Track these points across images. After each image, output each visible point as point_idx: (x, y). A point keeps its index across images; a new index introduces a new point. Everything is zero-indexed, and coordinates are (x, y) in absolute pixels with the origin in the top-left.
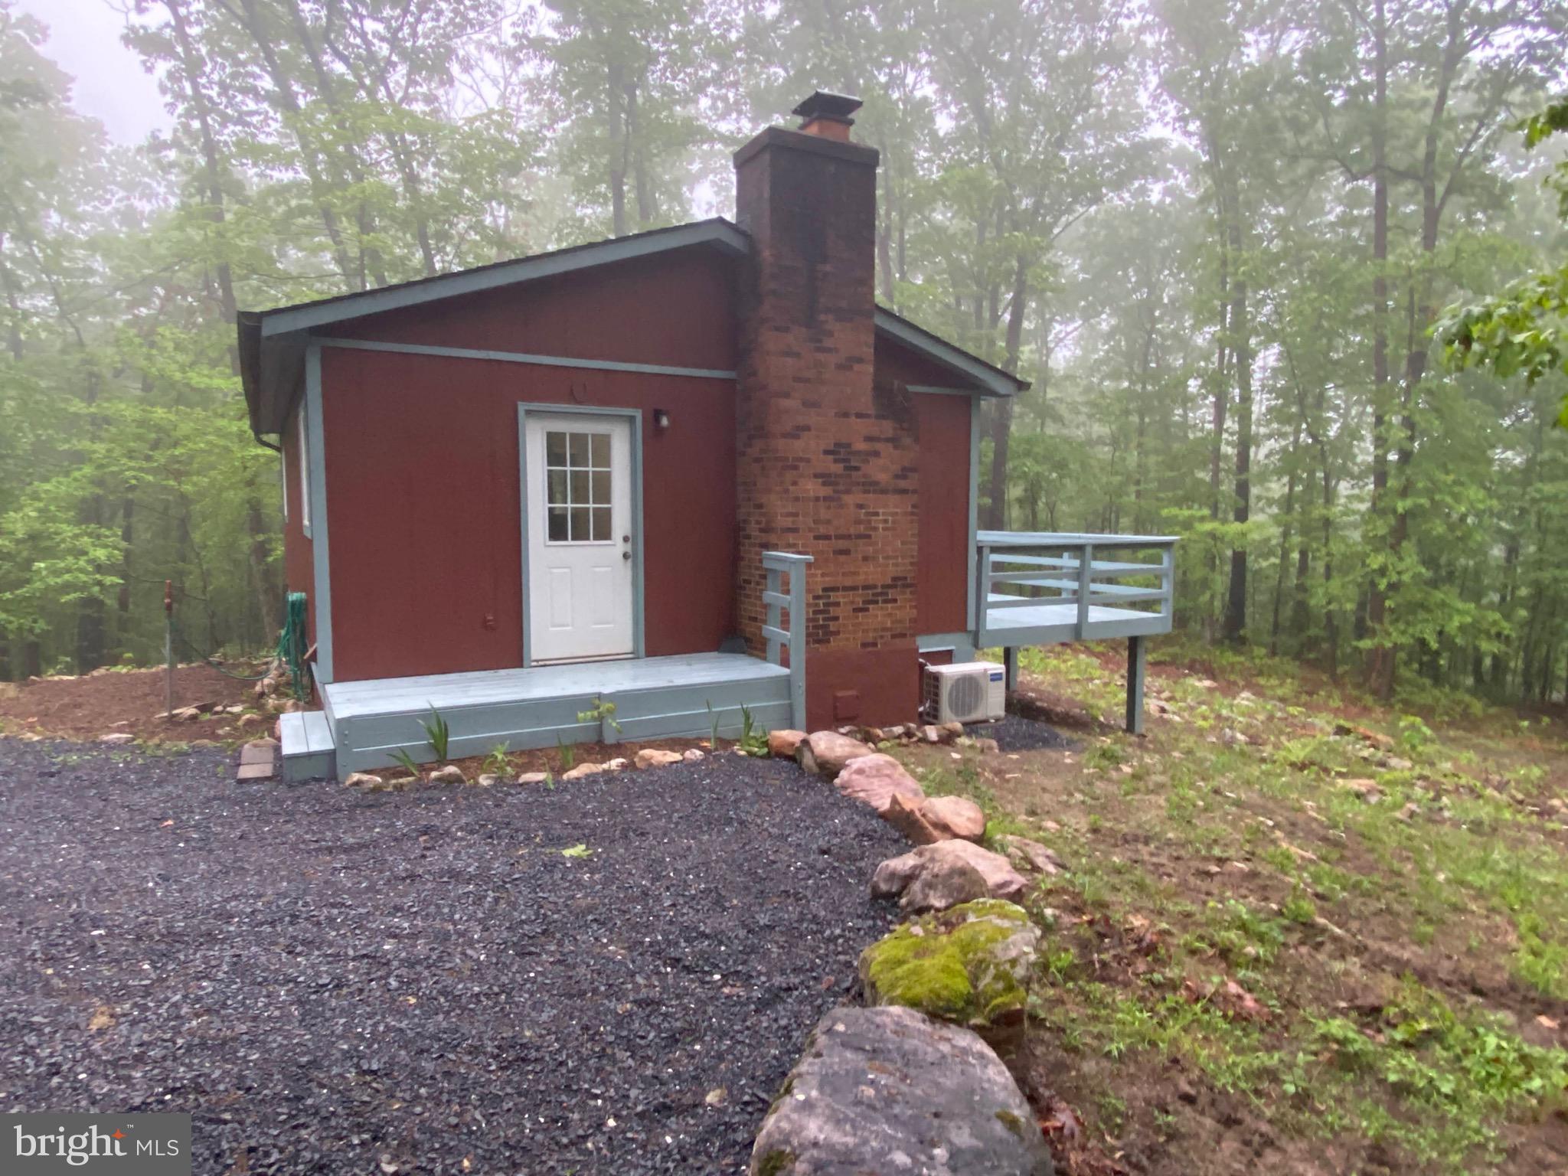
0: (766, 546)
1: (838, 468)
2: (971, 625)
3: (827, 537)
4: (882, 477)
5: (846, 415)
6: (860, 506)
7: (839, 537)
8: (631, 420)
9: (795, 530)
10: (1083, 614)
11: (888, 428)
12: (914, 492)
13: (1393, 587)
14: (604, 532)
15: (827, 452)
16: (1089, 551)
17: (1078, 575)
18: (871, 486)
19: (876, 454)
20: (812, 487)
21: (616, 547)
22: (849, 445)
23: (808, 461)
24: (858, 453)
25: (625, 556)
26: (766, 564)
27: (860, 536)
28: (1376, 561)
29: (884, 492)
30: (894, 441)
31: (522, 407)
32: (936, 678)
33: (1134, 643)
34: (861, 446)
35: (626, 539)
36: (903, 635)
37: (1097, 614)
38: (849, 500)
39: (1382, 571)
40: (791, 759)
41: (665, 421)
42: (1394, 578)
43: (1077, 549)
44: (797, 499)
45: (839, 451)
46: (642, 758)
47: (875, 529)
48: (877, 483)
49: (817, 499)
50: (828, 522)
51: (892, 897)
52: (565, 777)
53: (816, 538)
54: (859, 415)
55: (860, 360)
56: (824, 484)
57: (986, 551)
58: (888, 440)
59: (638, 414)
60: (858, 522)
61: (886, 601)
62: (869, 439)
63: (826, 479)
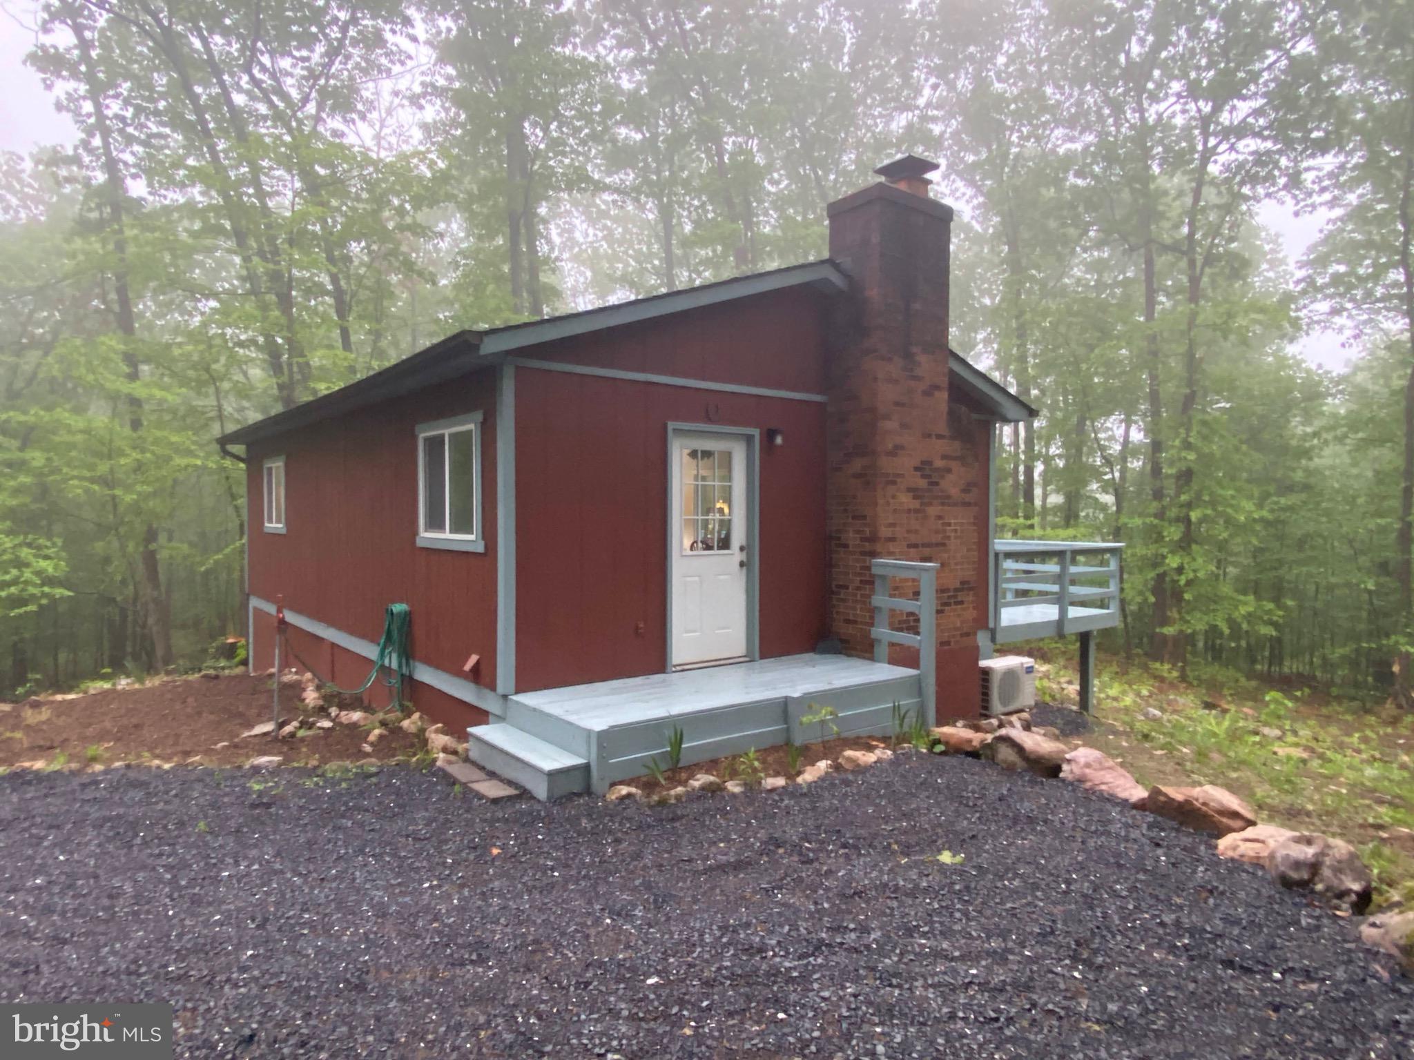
0: (874, 554)
1: (922, 483)
2: (991, 625)
3: (915, 546)
4: (954, 492)
5: (929, 436)
6: (940, 517)
7: (924, 545)
8: (749, 439)
9: (892, 539)
10: (1063, 612)
11: (955, 447)
12: (976, 504)
13: (1189, 583)
14: (725, 544)
15: (916, 469)
16: (1068, 556)
17: (1058, 579)
18: (946, 500)
19: (949, 471)
20: (905, 500)
21: (734, 555)
22: (929, 463)
23: (902, 476)
24: (937, 470)
25: (742, 564)
26: (875, 571)
27: (937, 545)
28: (1173, 562)
29: (955, 504)
30: (961, 459)
31: (671, 425)
32: (986, 673)
33: (1084, 638)
34: (939, 463)
35: (742, 549)
36: (967, 634)
37: (1074, 612)
38: (933, 511)
39: (1180, 570)
40: (974, 754)
41: (779, 440)
42: (1191, 575)
43: (1059, 554)
44: (895, 511)
45: (923, 468)
46: (849, 759)
47: (949, 537)
48: (949, 497)
49: (909, 511)
50: (916, 532)
51: (1304, 884)
52: (800, 780)
53: (909, 546)
54: (939, 437)
55: (937, 387)
56: (915, 498)
57: (1001, 557)
58: (955, 458)
59: (756, 432)
60: (937, 532)
61: (957, 603)
62: (944, 457)
63: (915, 492)
